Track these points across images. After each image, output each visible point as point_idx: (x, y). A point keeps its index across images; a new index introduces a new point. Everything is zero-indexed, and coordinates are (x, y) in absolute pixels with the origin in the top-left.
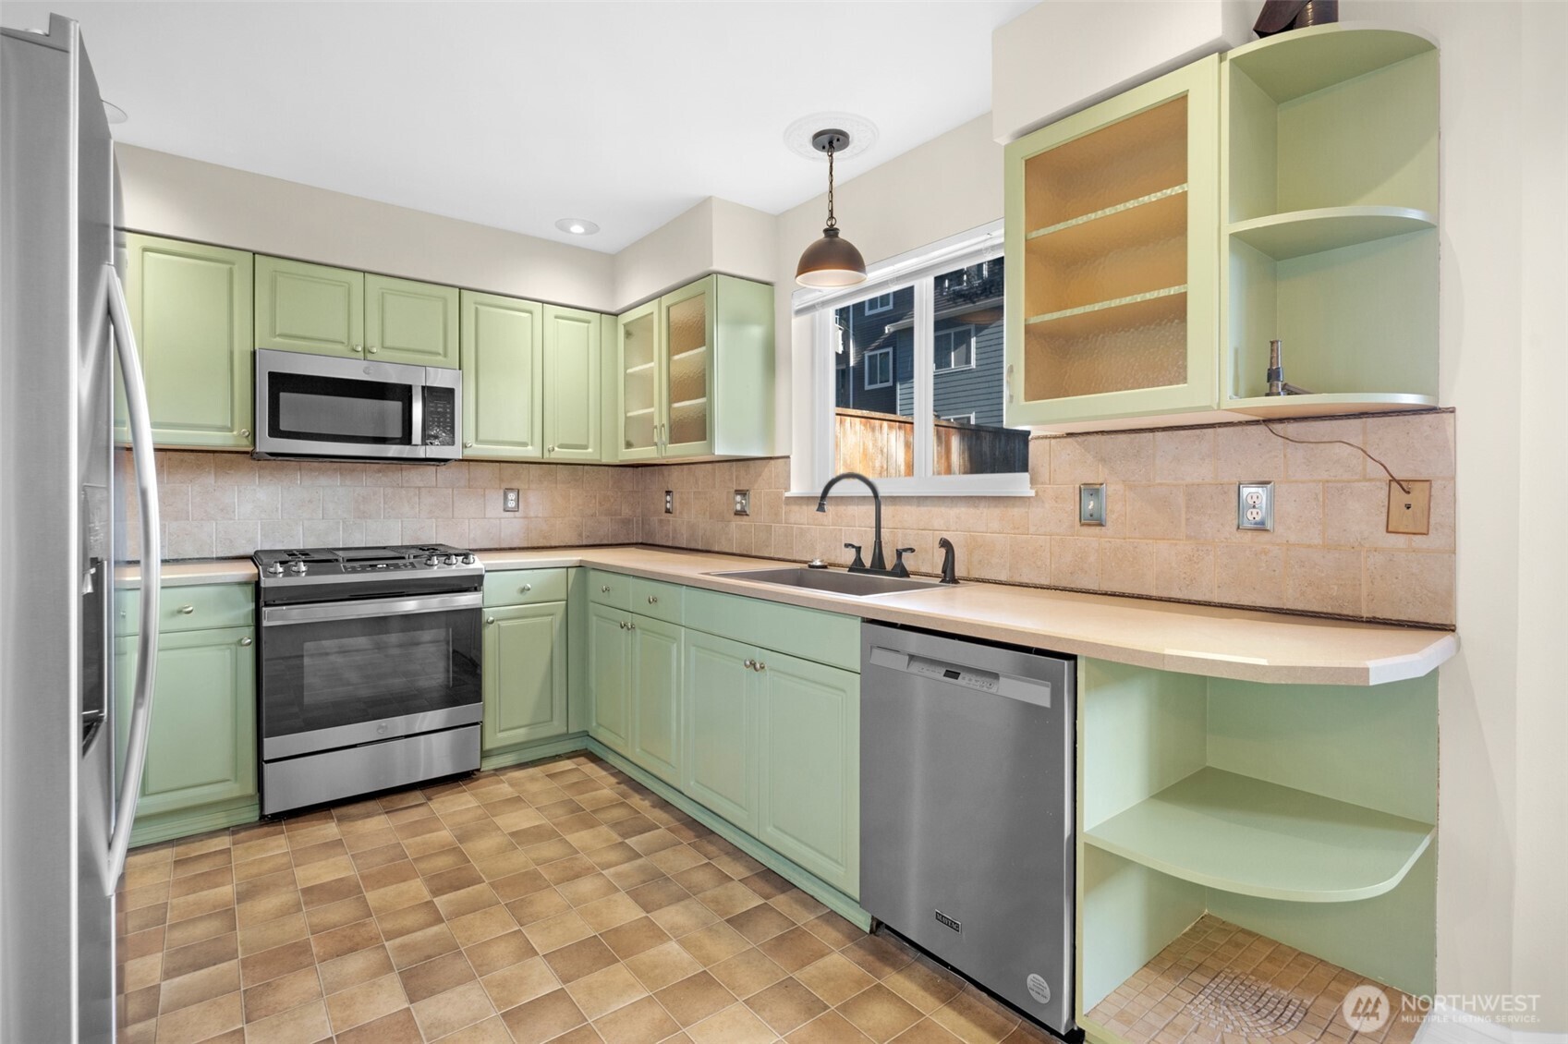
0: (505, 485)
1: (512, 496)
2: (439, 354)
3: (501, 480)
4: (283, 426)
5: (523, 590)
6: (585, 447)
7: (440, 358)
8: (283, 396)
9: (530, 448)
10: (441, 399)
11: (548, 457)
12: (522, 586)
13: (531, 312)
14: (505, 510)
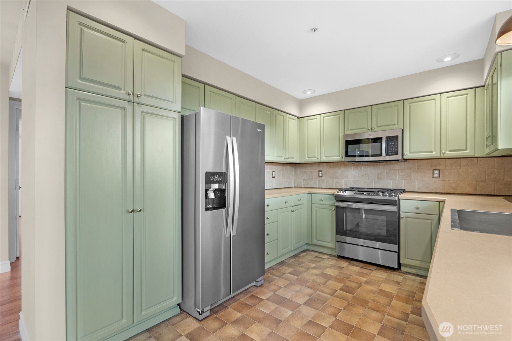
0: (433, 168)
1: (436, 172)
2: (396, 125)
3: (432, 166)
4: (349, 154)
5: (417, 208)
6: (466, 150)
7: (396, 126)
8: (349, 146)
9: (434, 153)
10: (392, 140)
11: (442, 156)
12: (416, 206)
13: (435, 99)
14: (433, 178)
